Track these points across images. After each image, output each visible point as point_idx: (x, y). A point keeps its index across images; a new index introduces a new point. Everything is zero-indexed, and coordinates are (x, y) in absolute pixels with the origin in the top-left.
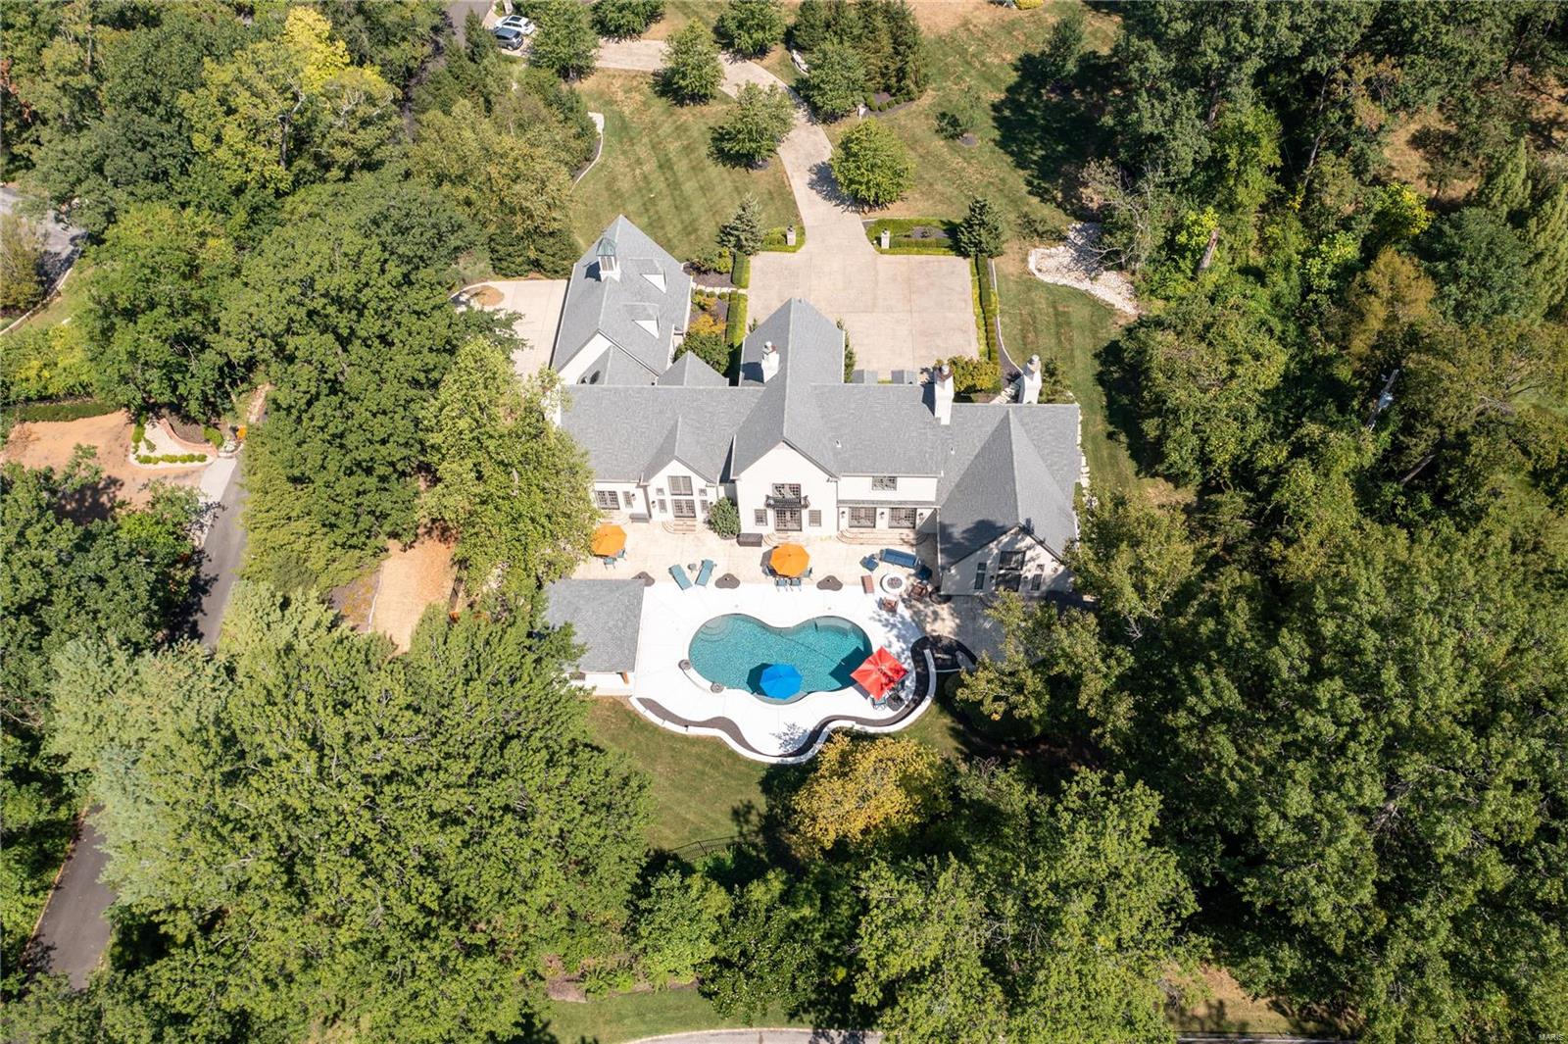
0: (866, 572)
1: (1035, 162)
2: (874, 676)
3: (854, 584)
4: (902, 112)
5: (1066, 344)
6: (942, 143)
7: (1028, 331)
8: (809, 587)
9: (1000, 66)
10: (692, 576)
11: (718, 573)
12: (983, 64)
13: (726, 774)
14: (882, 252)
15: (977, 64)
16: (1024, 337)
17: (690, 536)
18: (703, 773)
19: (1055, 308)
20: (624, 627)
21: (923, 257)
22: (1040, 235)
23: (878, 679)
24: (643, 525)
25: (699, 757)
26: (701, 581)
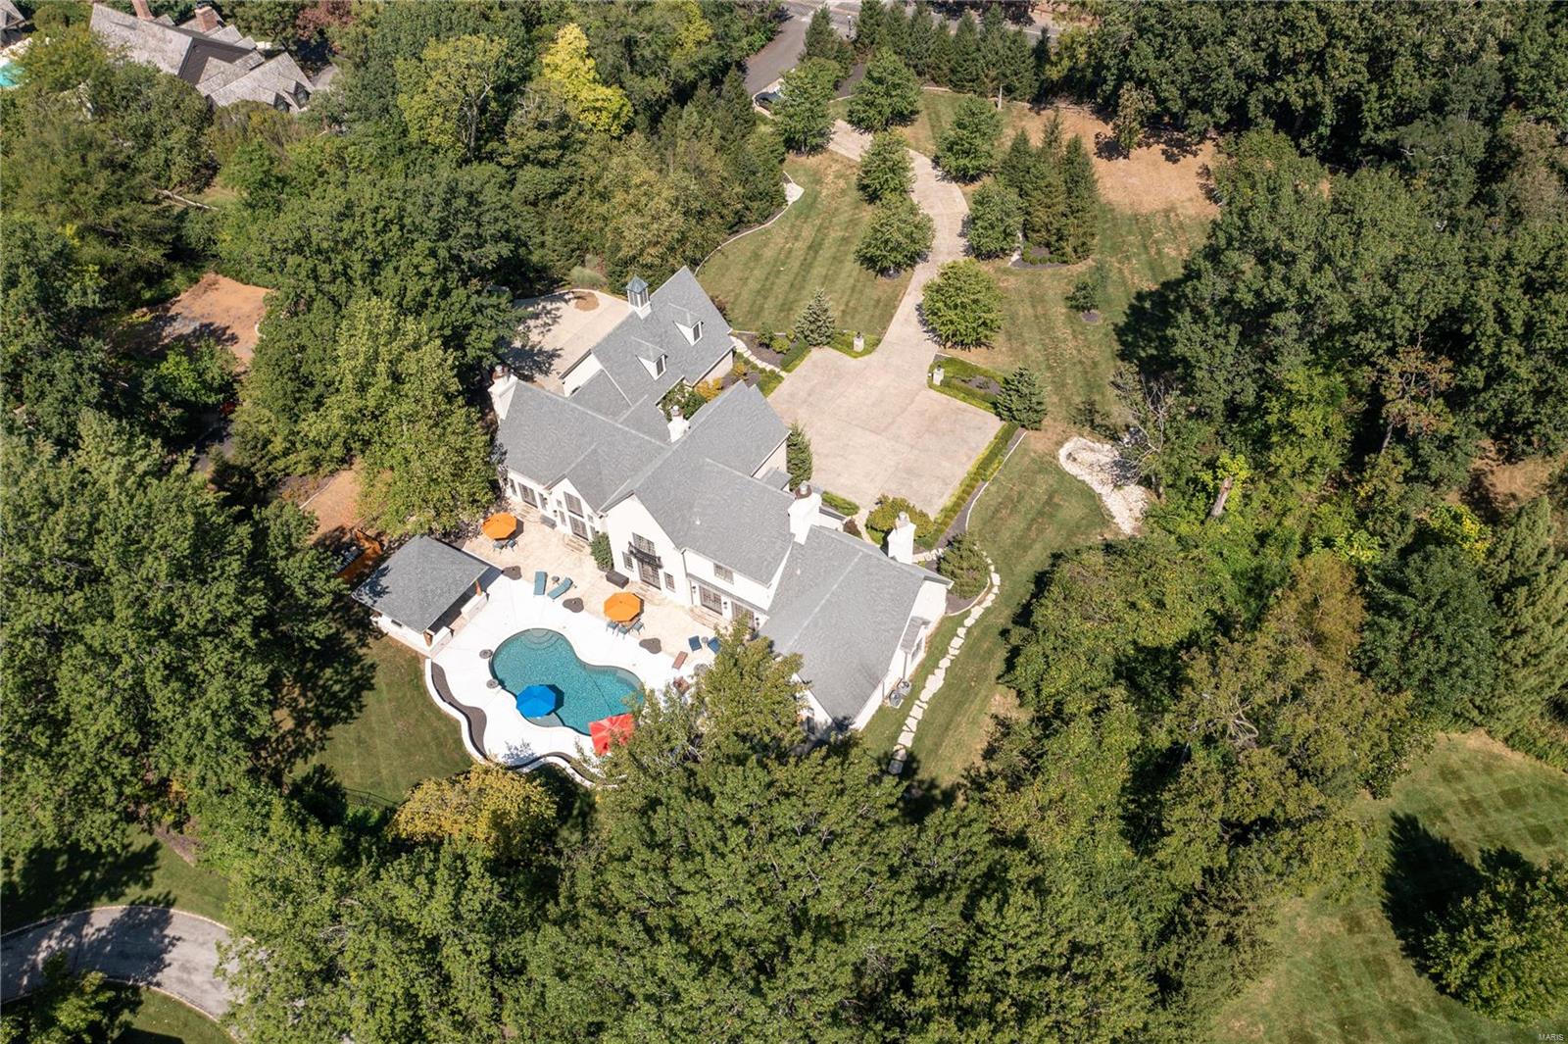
0: (687, 648)
1: (1140, 359)
2: (604, 733)
3: (671, 654)
4: (1050, 271)
5: (1033, 534)
6: (1064, 310)
7: (1006, 507)
8: (633, 639)
9: (1174, 260)
10: (551, 586)
11: (571, 594)
12: (1159, 252)
13: (442, 755)
14: (931, 386)
15: (1153, 251)
16: (997, 511)
17: (576, 554)
18: (425, 744)
19: (1051, 497)
20: (440, 595)
21: (964, 405)
22: (1093, 427)
23: (604, 738)
24: (548, 529)
25: (434, 731)
26: (555, 595)
